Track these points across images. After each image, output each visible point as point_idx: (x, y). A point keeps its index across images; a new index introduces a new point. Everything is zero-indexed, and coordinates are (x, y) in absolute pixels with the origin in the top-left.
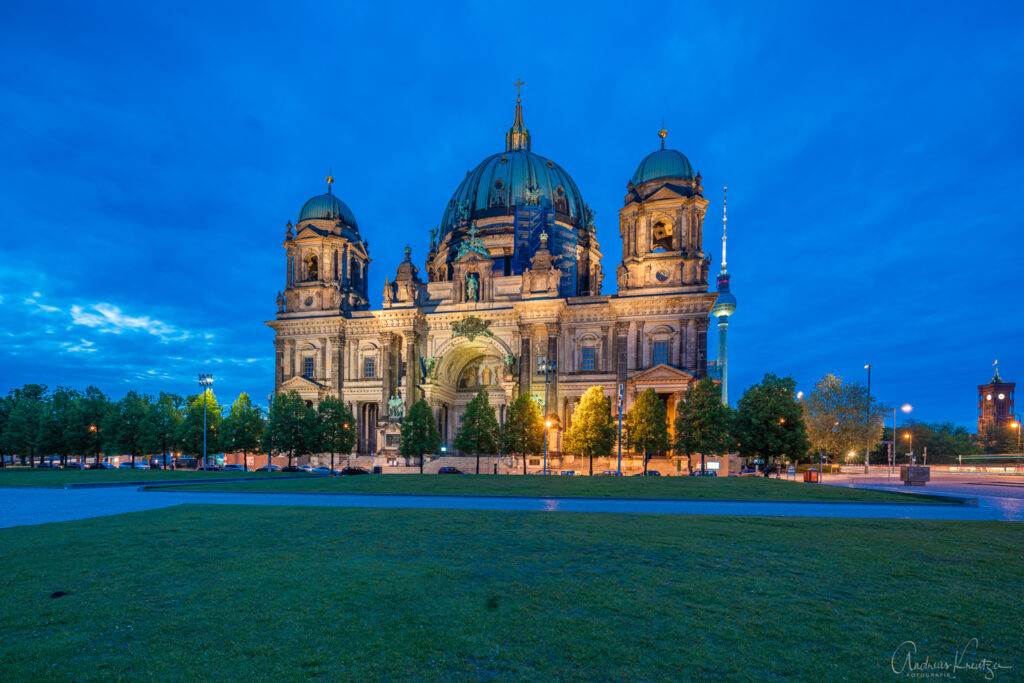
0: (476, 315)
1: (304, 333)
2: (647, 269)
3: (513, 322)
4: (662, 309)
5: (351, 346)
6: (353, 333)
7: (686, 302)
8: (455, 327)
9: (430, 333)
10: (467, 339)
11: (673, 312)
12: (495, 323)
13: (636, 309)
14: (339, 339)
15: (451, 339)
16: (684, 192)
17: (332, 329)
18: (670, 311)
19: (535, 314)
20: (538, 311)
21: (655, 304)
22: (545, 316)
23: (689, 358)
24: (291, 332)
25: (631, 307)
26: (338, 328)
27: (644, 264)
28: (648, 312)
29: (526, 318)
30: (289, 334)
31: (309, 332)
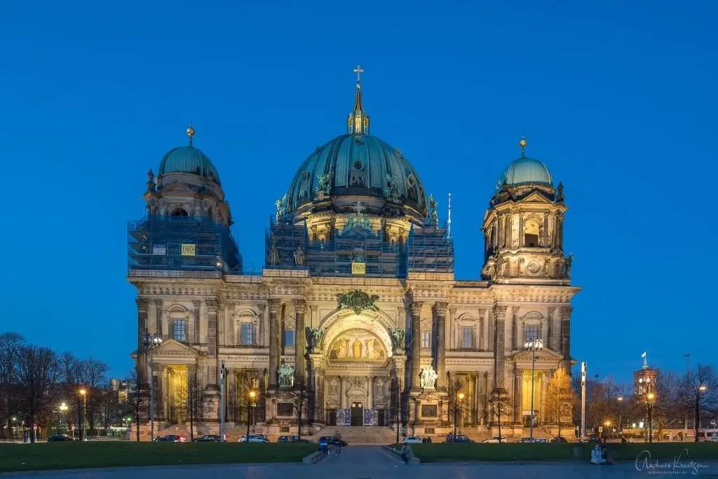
0: (364, 289)
1: (174, 293)
2: (522, 261)
3: (399, 299)
4: (534, 298)
5: (226, 311)
6: (228, 297)
7: (553, 294)
8: (343, 299)
9: (315, 303)
10: (353, 312)
11: (543, 301)
12: (381, 298)
13: (513, 295)
14: (216, 303)
15: (336, 311)
16: (550, 197)
17: (209, 291)
18: (541, 300)
19: (426, 293)
20: (429, 291)
21: (529, 292)
22: (436, 296)
23: (555, 342)
24: (158, 291)
25: (508, 293)
26: (214, 290)
27: (519, 257)
28: (522, 299)
29: (418, 296)
30: (155, 293)
31: (180, 293)
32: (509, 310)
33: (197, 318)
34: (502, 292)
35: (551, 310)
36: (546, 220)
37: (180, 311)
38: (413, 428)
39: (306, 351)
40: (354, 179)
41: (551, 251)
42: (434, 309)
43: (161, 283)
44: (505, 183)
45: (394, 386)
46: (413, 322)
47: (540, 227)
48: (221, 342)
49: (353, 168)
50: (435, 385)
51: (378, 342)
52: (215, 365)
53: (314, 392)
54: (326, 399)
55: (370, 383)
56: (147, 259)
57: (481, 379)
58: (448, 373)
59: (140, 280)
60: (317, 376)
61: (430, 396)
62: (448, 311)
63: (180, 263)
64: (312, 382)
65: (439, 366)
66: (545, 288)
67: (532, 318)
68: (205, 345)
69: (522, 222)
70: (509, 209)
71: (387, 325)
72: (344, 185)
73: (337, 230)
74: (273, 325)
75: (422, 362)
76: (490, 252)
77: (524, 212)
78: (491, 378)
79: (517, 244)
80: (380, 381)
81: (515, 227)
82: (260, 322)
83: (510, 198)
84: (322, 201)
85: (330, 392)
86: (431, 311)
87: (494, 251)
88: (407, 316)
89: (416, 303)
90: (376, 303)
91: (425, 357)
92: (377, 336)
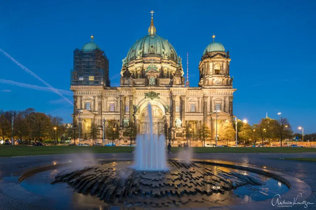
0: (154, 91)
1: (86, 93)
2: (213, 80)
3: (167, 94)
4: (219, 93)
5: (105, 99)
6: (105, 95)
7: (226, 91)
8: (147, 95)
9: (136, 96)
10: (150, 99)
11: (222, 94)
12: (161, 94)
13: (210, 92)
14: (101, 97)
15: (144, 99)
16: (224, 56)
17: (98, 93)
18: (221, 94)
19: (177, 92)
20: (178, 91)
21: (217, 91)
22: (181, 93)
23: (227, 109)
24: (81, 93)
25: (208, 92)
26: (100, 92)
27: (212, 78)
28: (214, 93)
29: (174, 93)
30: (80, 94)
31: (88, 93)
32: (209, 98)
33: (95, 102)
34: (206, 91)
35: (225, 97)
36: (223, 65)
37: (88, 100)
38: (173, 141)
39: (133, 113)
40: (150, 51)
41: (225, 76)
42: (180, 98)
43: (82, 90)
44: (207, 52)
45: (166, 126)
46: (173, 102)
47: (220, 67)
48: (103, 110)
49: (150, 47)
50: (181, 126)
51: (160, 110)
52: (101, 119)
53: (136, 128)
54: (140, 131)
55: (157, 125)
56: (77, 82)
57: (199, 123)
58: (186, 121)
59: (75, 89)
60: (137, 122)
61: (179, 129)
62: (186, 99)
63: (89, 83)
64: (136, 125)
65: (183, 119)
66: (222, 89)
67: (218, 101)
68: (97, 111)
69: (213, 66)
70: (208, 61)
71: (163, 104)
72: (147, 53)
73: (145, 69)
74: (121, 105)
75: (176, 117)
76: (202, 76)
77: (214, 62)
78: (202, 123)
79: (212, 73)
80: (161, 124)
81: (211, 67)
82: (117, 103)
83: (209, 57)
84: (139, 60)
85: (142, 128)
86: (179, 99)
87: (203, 76)
88: (170, 100)
89: (174, 96)
90: (159, 96)
91: (177, 115)
92: (159, 108)
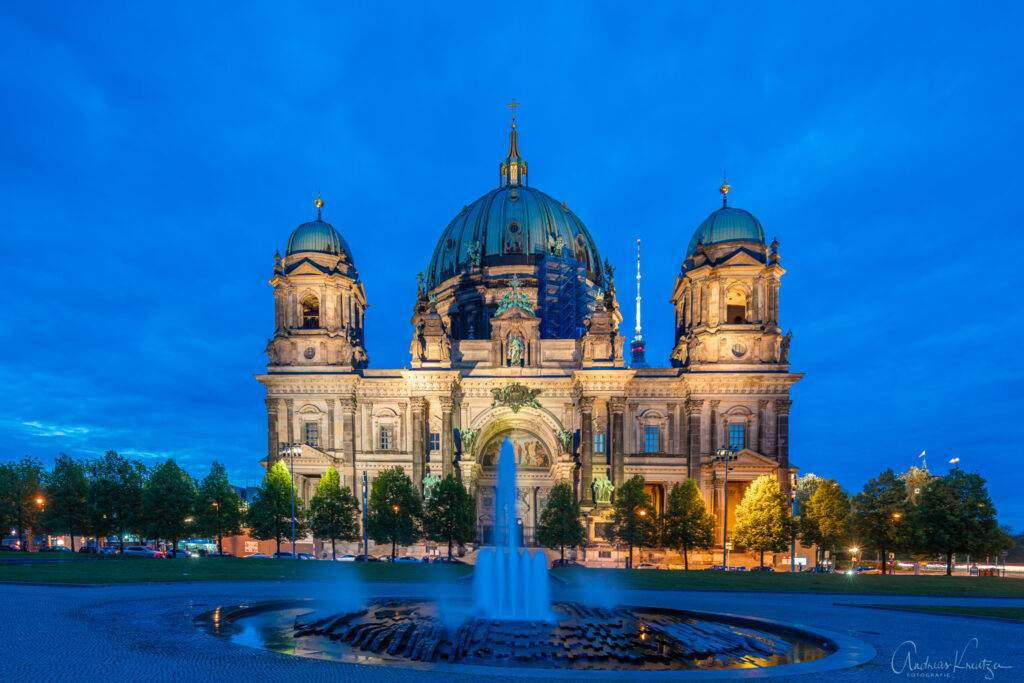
0: (523, 382)
1: (306, 392)
2: (723, 342)
3: (566, 392)
4: (740, 388)
5: (364, 411)
6: (365, 395)
7: (767, 383)
8: (497, 395)
9: (465, 400)
10: (510, 410)
11: (751, 392)
12: (546, 392)
13: (711, 386)
14: (353, 400)
15: (491, 407)
16: (760, 259)
17: (343, 389)
18: (747, 390)
21: (733, 382)
23: (768, 445)
25: (704, 383)
26: (350, 388)
27: (719, 336)
28: (724, 390)
30: (285, 392)
31: (313, 392)
32: (706, 406)
33: (332, 419)
34: (696, 383)
35: (762, 404)
37: (312, 412)
38: (584, 552)
39: (454, 457)
41: (763, 328)
42: (610, 405)
43: (291, 380)
44: (700, 243)
46: (584, 421)
47: (747, 297)
48: (358, 448)
49: (508, 232)
50: (612, 499)
52: (352, 474)
59: (269, 378)
61: (605, 512)
62: (627, 408)
65: (616, 476)
67: (736, 414)
68: (340, 450)
69: (722, 293)
70: (705, 276)
71: (552, 426)
72: (496, 253)
74: (417, 428)
75: (594, 470)
76: (681, 331)
77: (726, 279)
79: (717, 320)
81: (714, 297)
82: (402, 424)
83: (707, 262)
86: (606, 408)
87: (687, 330)
89: (587, 398)
90: (538, 399)
91: (598, 464)
92: (539, 438)
